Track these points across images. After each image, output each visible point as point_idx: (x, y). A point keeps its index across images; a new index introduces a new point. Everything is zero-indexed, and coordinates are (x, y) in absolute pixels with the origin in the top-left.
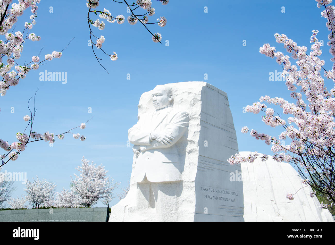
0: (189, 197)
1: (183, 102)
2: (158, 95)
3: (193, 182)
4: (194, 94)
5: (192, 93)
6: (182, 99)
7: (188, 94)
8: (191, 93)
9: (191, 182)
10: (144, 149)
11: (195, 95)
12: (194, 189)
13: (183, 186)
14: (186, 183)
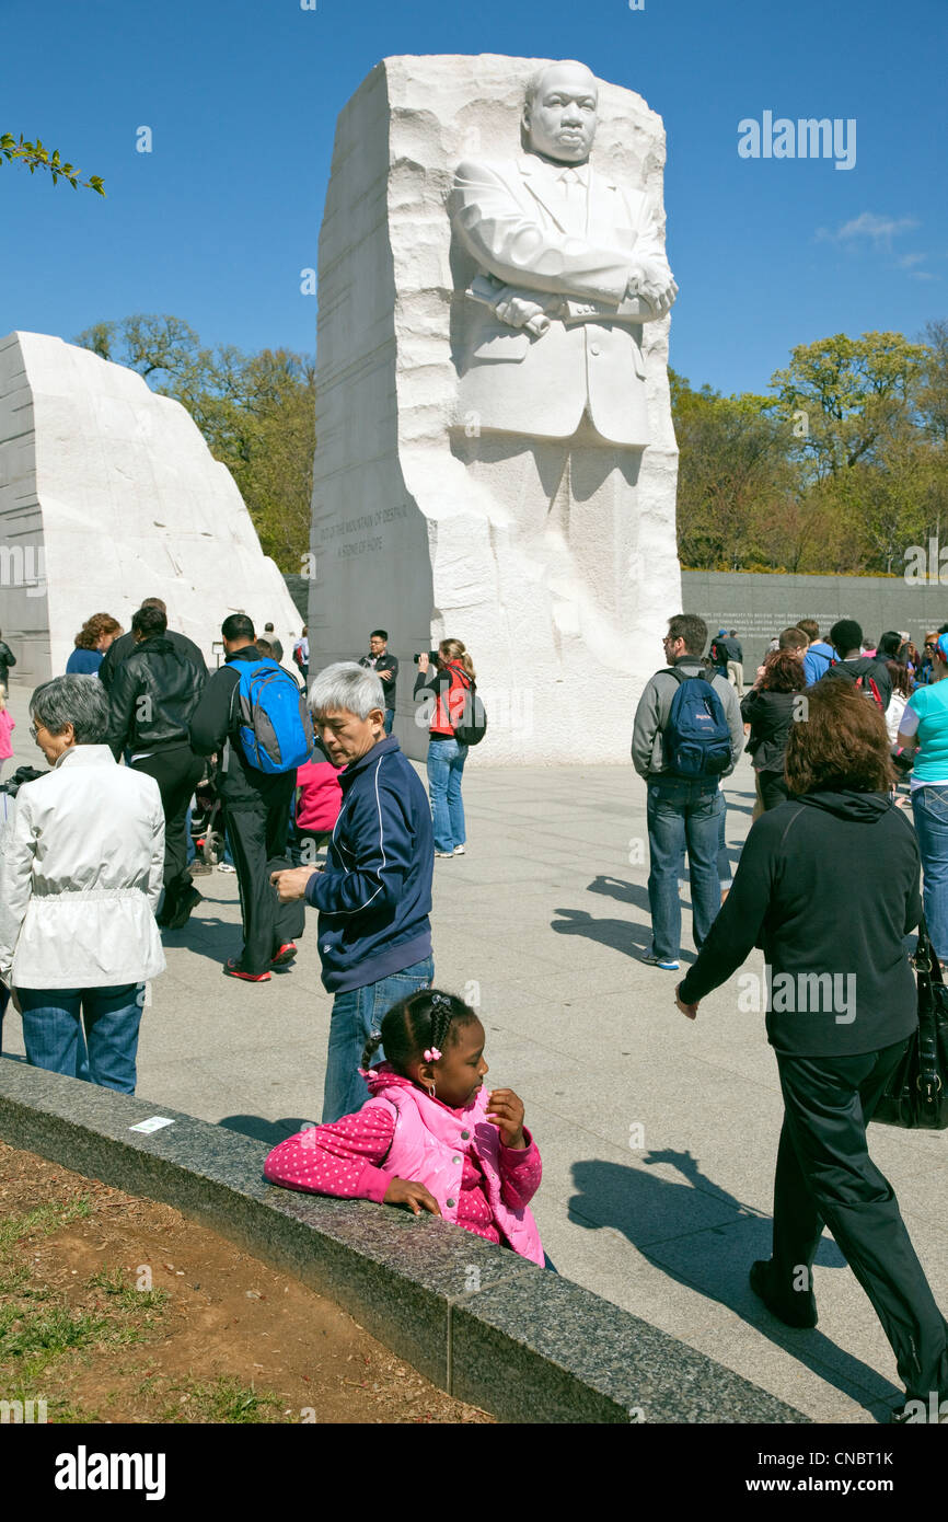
0: (658, 505)
1: (618, 158)
2: (587, 106)
3: (673, 455)
4: (652, 136)
5: (644, 133)
6: (617, 146)
7: (633, 129)
8: (640, 132)
9: (667, 456)
10: (583, 313)
11: (654, 143)
12: (675, 479)
13: (642, 465)
14: (652, 458)
